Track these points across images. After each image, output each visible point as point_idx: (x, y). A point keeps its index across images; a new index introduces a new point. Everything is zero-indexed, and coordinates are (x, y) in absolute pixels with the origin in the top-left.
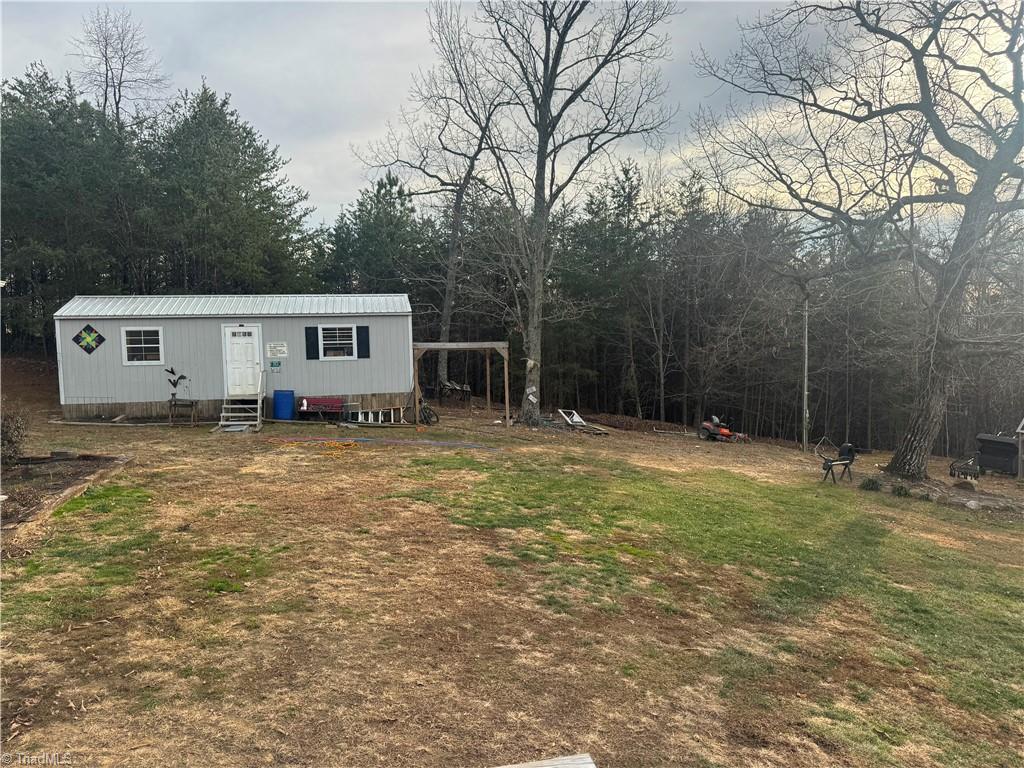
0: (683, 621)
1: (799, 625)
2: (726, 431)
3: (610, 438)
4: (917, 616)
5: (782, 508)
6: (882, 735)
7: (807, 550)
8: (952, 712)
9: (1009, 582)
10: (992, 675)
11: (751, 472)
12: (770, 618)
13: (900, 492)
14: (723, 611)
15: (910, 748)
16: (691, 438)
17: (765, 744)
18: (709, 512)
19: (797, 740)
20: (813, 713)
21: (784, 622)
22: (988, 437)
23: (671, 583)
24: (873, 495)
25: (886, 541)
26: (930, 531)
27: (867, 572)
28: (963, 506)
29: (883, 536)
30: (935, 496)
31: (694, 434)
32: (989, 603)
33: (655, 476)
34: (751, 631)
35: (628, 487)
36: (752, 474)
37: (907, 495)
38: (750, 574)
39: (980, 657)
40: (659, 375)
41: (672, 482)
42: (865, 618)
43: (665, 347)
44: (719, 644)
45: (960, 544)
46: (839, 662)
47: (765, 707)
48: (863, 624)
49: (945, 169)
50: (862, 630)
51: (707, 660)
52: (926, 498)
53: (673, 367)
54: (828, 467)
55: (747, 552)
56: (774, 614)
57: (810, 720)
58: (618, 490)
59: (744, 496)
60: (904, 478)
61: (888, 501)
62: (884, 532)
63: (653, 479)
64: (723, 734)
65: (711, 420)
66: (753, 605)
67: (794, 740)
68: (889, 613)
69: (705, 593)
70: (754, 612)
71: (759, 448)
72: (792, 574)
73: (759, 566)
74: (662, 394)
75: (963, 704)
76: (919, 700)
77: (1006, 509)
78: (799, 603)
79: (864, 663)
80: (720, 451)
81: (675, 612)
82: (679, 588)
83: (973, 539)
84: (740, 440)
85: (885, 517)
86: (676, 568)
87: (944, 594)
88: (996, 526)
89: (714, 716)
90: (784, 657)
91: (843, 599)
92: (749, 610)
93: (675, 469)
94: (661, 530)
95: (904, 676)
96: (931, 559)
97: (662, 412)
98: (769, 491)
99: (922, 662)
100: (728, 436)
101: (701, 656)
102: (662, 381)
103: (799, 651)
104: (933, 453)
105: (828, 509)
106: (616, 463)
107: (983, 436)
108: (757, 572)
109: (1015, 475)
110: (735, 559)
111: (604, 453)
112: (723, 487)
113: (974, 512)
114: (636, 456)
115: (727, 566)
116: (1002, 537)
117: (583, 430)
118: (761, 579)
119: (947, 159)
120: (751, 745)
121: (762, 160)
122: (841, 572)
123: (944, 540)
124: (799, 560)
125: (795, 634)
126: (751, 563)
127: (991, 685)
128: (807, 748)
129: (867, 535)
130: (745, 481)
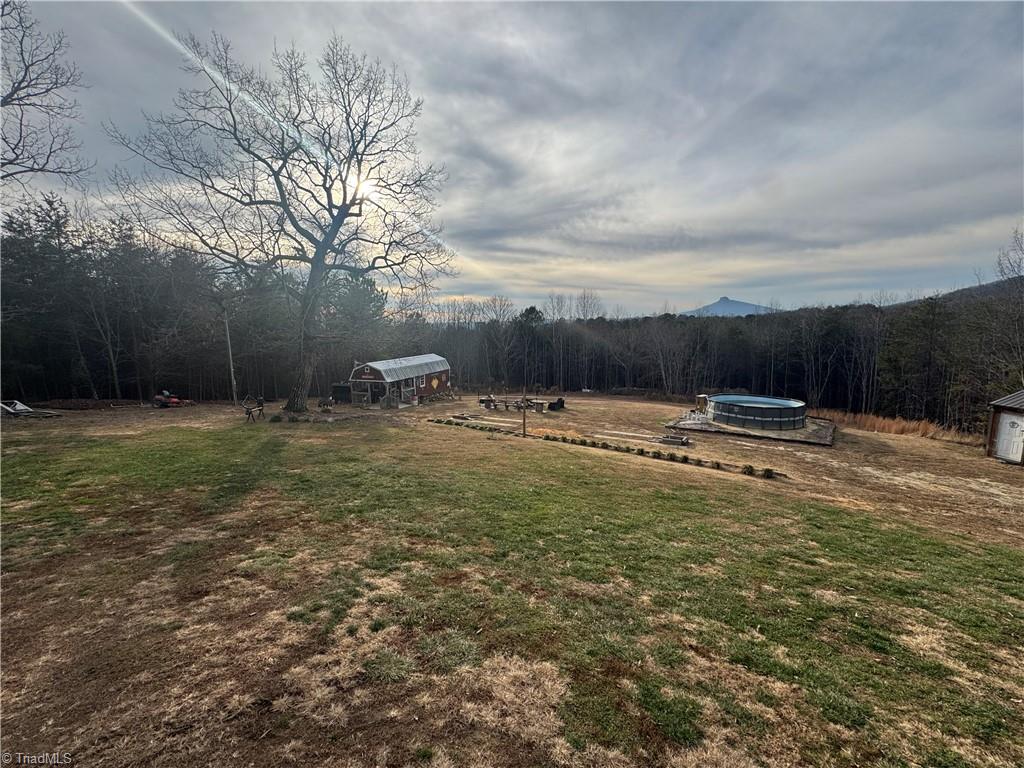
0: (139, 538)
1: (232, 511)
2: (176, 400)
3: (63, 418)
4: (304, 484)
5: (219, 443)
6: (283, 556)
7: (237, 465)
8: (321, 528)
9: (347, 455)
10: (340, 502)
11: (196, 425)
12: (211, 514)
13: (293, 420)
14: (173, 520)
15: (300, 555)
16: (147, 408)
17: (207, 593)
18: (162, 458)
19: (230, 581)
20: (241, 561)
21: (221, 513)
22: (337, 384)
23: (126, 515)
24: (278, 424)
25: (285, 448)
26: (309, 438)
27: (275, 469)
28: (326, 421)
29: (282, 446)
30: (311, 419)
31: (149, 405)
32: (339, 467)
33: (111, 441)
34: (195, 526)
35: (84, 454)
36: (197, 426)
37: (297, 421)
38: (195, 491)
39: (335, 495)
40: (111, 364)
41: (128, 442)
42: (274, 494)
43: (114, 344)
44: (171, 544)
45: (325, 441)
46: (258, 524)
47: (207, 571)
48: (273, 498)
49: (299, 243)
50: (272, 501)
51: (160, 557)
52: (307, 421)
53: (123, 358)
54: (249, 413)
55: (193, 476)
56: (213, 510)
57: (238, 566)
58: (72, 459)
59: (190, 441)
60: (294, 413)
61: (287, 426)
62: (284, 444)
63: (110, 444)
64: (174, 602)
65: (163, 394)
66: (198, 510)
67: (227, 582)
68: (288, 488)
69: (158, 513)
70: (199, 513)
71: (202, 408)
72: (226, 482)
73: (202, 483)
74: (116, 379)
75: (327, 522)
76: (304, 528)
77: (347, 419)
78: (231, 498)
79: (273, 520)
80: (172, 414)
81: (131, 534)
82: (135, 516)
83: (330, 437)
84: (187, 405)
85: (285, 436)
86: (132, 503)
87: (317, 469)
88: (342, 428)
89: (166, 592)
90: (220, 535)
91: (260, 488)
92: (196, 513)
93: (132, 433)
94: (118, 480)
95: (296, 519)
96: (310, 452)
97: (118, 392)
98: (209, 434)
99: (305, 508)
100: (178, 403)
101: (155, 557)
102: (115, 369)
103: (232, 527)
104: (309, 396)
105: (250, 438)
106: (70, 437)
107: (335, 384)
108: (201, 488)
109: (350, 402)
110: (184, 484)
111: (56, 432)
112: (174, 438)
113: (332, 423)
114: (90, 429)
115: (177, 490)
116: (345, 433)
117: (28, 415)
118: (204, 491)
119: (299, 237)
120: (196, 599)
121: (177, 216)
122: (259, 473)
123: (317, 441)
124: (232, 472)
125: (227, 519)
126: (196, 483)
127: (340, 507)
128: (236, 583)
129: (274, 447)
130: (191, 430)
